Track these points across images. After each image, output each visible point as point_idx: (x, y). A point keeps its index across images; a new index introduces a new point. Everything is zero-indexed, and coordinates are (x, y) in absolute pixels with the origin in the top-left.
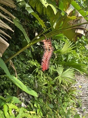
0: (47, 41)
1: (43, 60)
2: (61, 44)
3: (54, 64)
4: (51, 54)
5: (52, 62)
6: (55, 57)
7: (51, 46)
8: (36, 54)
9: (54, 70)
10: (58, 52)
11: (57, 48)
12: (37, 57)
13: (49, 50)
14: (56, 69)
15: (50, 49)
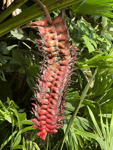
0: (49, 24)
1: (38, 96)
2: (105, 33)
3: (83, 113)
4: (67, 71)
5: (75, 103)
6: (85, 83)
7: (67, 42)
8: (8, 76)
9: (86, 136)
10: (96, 63)
11: (91, 49)
12: (14, 86)
13: (62, 56)
14: (91, 129)
15: (66, 52)
